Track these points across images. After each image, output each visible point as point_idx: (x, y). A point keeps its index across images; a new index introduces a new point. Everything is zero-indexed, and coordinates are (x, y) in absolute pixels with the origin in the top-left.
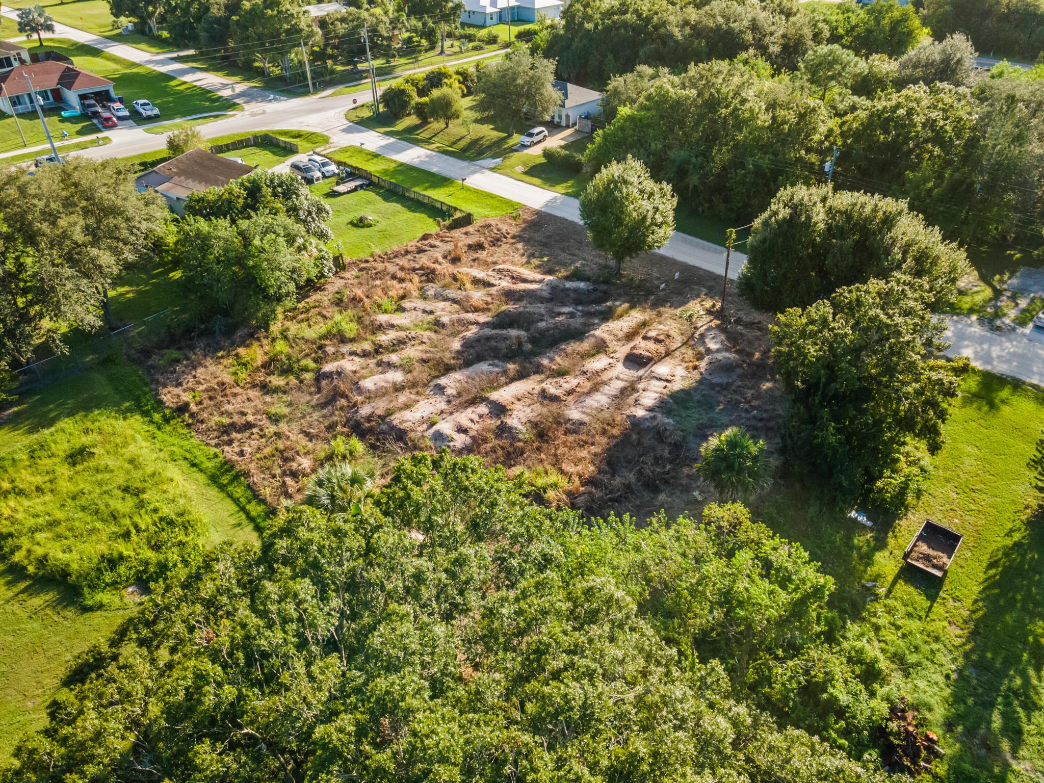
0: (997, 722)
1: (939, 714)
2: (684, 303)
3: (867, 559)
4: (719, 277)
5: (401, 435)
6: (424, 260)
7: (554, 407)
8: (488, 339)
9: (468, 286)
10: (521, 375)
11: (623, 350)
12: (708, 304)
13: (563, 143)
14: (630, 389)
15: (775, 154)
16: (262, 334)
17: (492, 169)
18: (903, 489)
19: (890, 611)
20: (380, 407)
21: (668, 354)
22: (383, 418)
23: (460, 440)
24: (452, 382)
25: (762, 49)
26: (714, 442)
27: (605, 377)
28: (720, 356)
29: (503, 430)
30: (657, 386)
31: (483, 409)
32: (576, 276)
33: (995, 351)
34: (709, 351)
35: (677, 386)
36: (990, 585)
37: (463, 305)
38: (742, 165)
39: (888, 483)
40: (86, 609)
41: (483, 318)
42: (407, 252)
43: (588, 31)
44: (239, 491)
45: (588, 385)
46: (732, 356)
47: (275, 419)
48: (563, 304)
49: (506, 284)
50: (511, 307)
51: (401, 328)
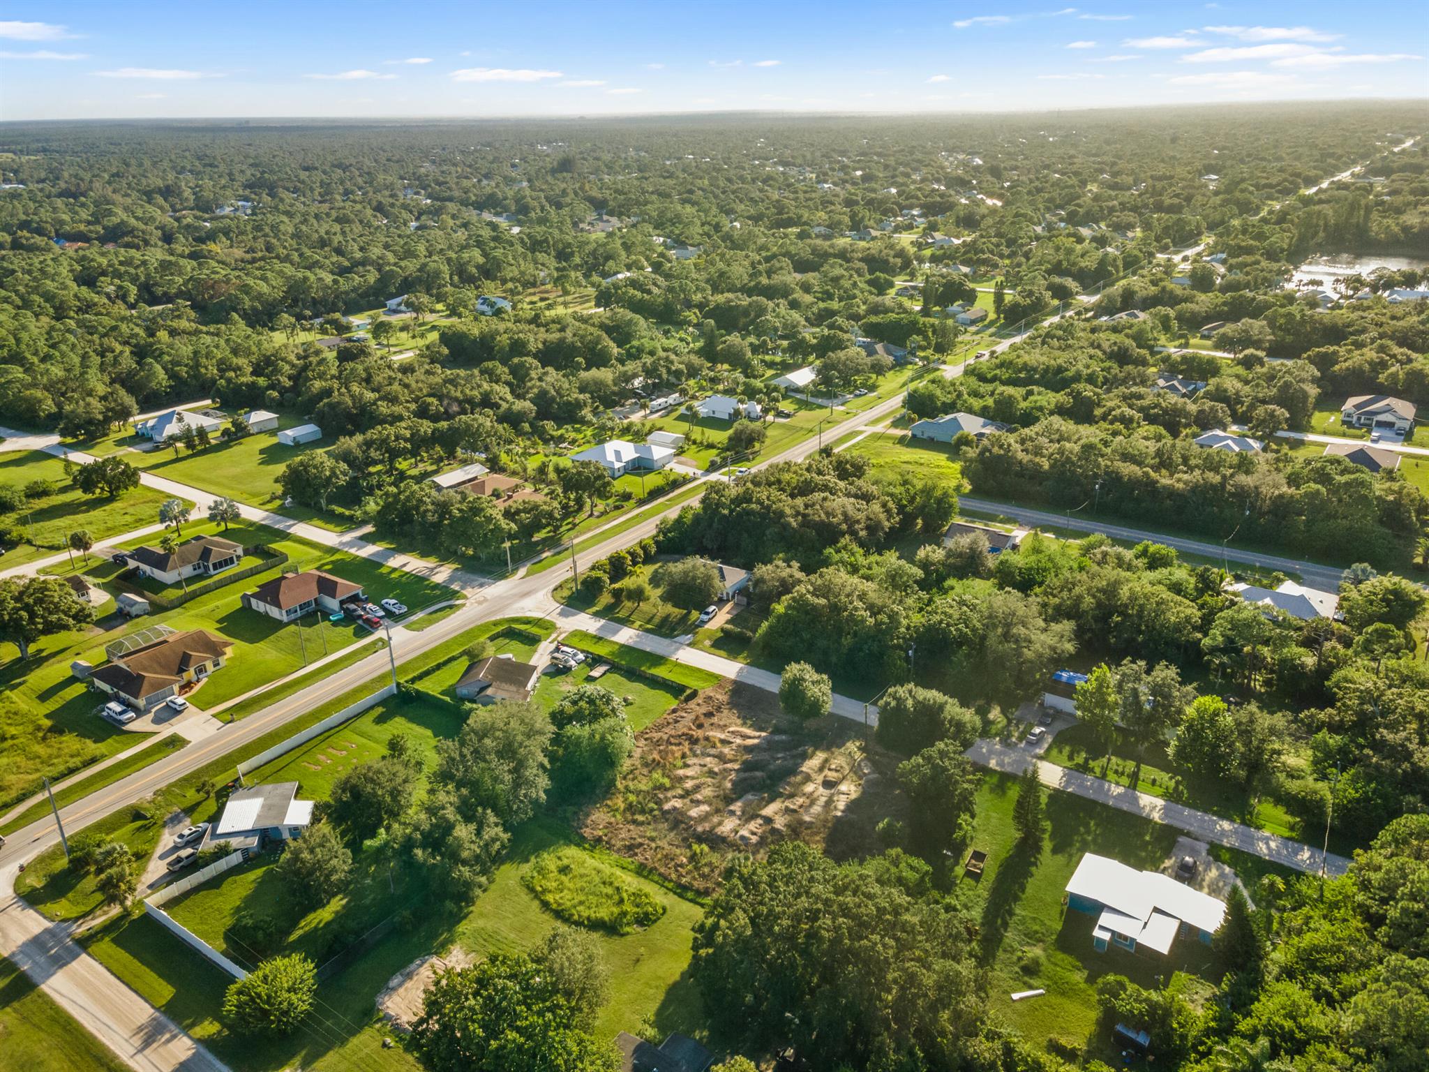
0: (999, 921)
1: (979, 921)
2: (844, 744)
3: (952, 870)
4: (860, 724)
5: (723, 839)
6: (681, 728)
7: (796, 816)
8: (745, 779)
9: (719, 745)
10: (772, 800)
11: (820, 779)
12: (858, 744)
13: (729, 617)
14: (829, 802)
15: (880, 641)
16: (613, 790)
17: (689, 645)
18: (964, 837)
19: (962, 889)
20: (707, 826)
21: (844, 778)
22: (710, 831)
23: (754, 839)
24: (737, 807)
25: (853, 533)
26: (881, 825)
27: (816, 795)
28: (871, 777)
29: (774, 831)
30: (843, 797)
31: (760, 821)
32: (777, 731)
33: (1007, 760)
34: (865, 774)
35: (854, 796)
36: (999, 874)
37: (721, 758)
38: (861, 650)
39: (958, 835)
40: (623, 935)
41: (737, 766)
42: (668, 723)
43: (724, 515)
44: (656, 878)
45: (808, 801)
46: (876, 776)
47: (652, 839)
48: (778, 752)
49: (738, 741)
50: (748, 757)
51: (693, 778)
